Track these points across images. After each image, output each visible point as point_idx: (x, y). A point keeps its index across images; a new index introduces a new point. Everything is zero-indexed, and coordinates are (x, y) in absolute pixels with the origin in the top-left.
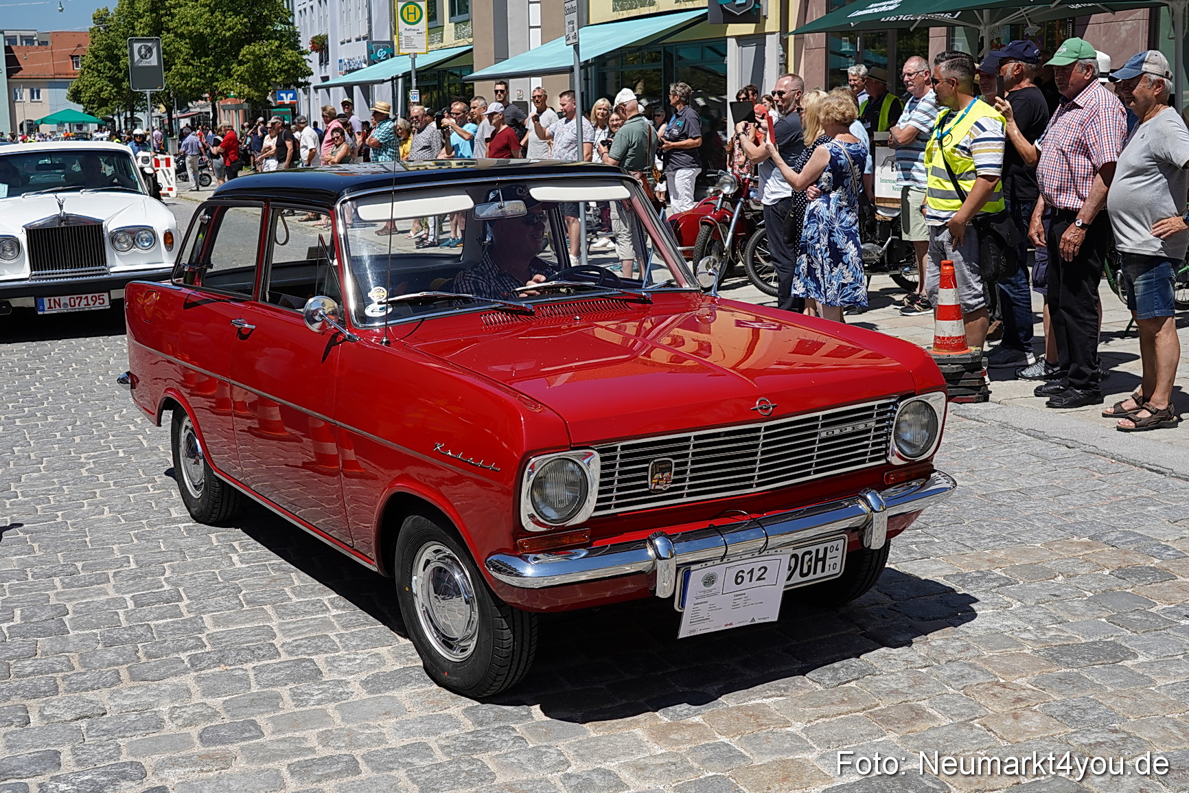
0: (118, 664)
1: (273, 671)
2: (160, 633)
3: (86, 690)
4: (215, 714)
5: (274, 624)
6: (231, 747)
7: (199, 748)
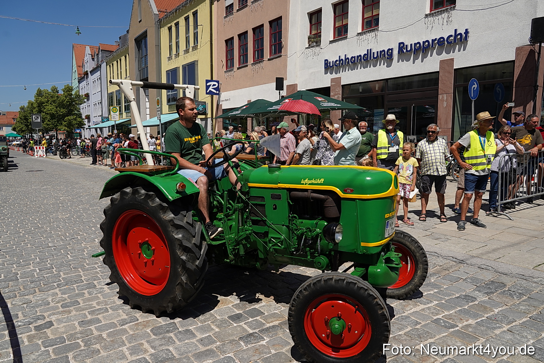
0: (35, 288)
1: (82, 286)
2: (47, 278)
3: (25, 296)
4: (66, 299)
5: (82, 274)
6: (70, 308)
7: (61, 309)
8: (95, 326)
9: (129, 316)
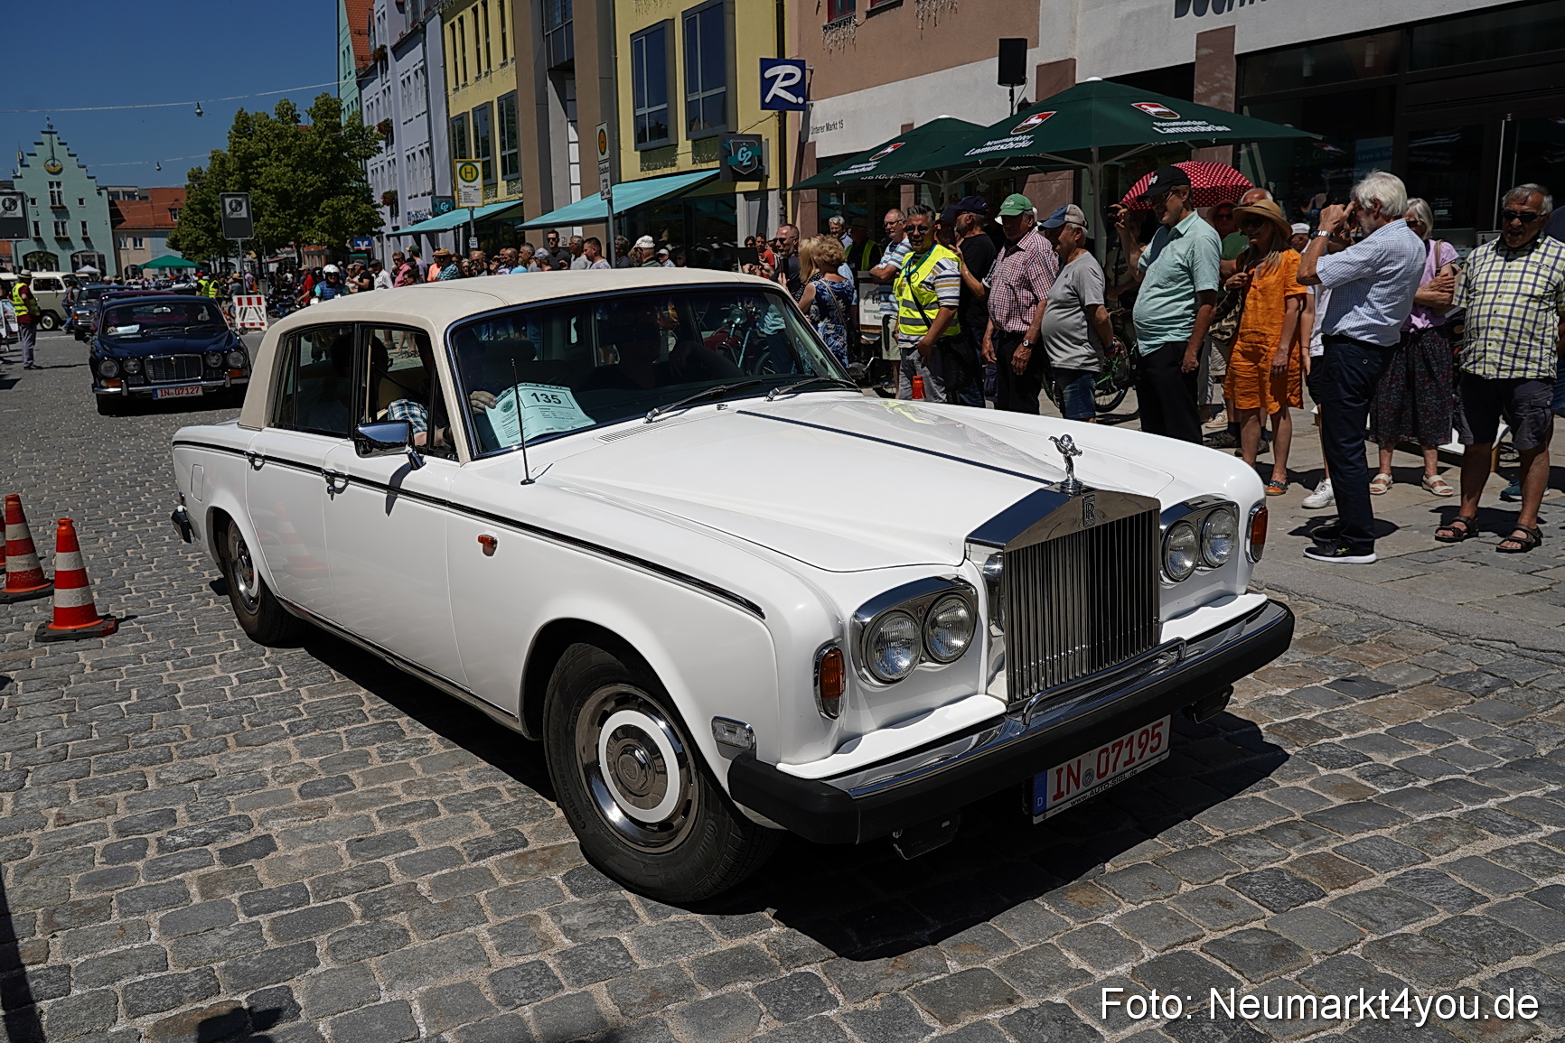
0: (225, 733)
1: (363, 733)
2: (262, 705)
3: (198, 756)
4: (313, 771)
5: (362, 693)
6: (327, 799)
7: (299, 801)
8: (397, 855)
9: (499, 830)
